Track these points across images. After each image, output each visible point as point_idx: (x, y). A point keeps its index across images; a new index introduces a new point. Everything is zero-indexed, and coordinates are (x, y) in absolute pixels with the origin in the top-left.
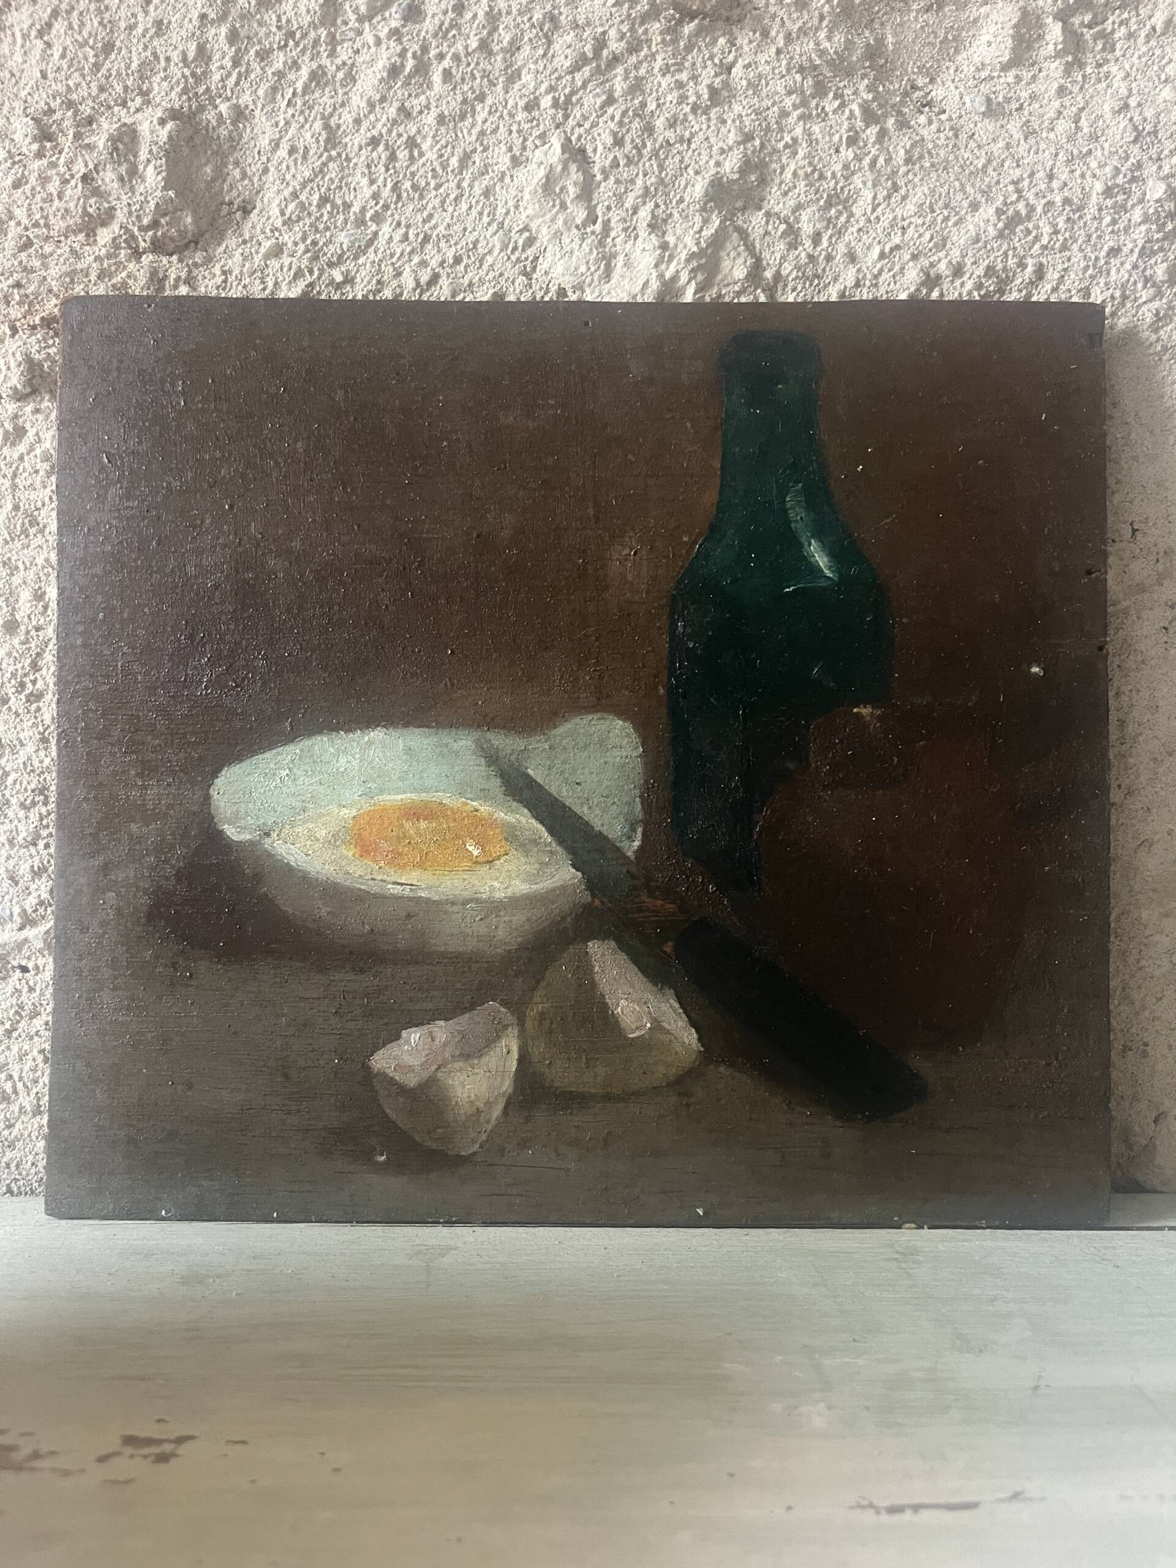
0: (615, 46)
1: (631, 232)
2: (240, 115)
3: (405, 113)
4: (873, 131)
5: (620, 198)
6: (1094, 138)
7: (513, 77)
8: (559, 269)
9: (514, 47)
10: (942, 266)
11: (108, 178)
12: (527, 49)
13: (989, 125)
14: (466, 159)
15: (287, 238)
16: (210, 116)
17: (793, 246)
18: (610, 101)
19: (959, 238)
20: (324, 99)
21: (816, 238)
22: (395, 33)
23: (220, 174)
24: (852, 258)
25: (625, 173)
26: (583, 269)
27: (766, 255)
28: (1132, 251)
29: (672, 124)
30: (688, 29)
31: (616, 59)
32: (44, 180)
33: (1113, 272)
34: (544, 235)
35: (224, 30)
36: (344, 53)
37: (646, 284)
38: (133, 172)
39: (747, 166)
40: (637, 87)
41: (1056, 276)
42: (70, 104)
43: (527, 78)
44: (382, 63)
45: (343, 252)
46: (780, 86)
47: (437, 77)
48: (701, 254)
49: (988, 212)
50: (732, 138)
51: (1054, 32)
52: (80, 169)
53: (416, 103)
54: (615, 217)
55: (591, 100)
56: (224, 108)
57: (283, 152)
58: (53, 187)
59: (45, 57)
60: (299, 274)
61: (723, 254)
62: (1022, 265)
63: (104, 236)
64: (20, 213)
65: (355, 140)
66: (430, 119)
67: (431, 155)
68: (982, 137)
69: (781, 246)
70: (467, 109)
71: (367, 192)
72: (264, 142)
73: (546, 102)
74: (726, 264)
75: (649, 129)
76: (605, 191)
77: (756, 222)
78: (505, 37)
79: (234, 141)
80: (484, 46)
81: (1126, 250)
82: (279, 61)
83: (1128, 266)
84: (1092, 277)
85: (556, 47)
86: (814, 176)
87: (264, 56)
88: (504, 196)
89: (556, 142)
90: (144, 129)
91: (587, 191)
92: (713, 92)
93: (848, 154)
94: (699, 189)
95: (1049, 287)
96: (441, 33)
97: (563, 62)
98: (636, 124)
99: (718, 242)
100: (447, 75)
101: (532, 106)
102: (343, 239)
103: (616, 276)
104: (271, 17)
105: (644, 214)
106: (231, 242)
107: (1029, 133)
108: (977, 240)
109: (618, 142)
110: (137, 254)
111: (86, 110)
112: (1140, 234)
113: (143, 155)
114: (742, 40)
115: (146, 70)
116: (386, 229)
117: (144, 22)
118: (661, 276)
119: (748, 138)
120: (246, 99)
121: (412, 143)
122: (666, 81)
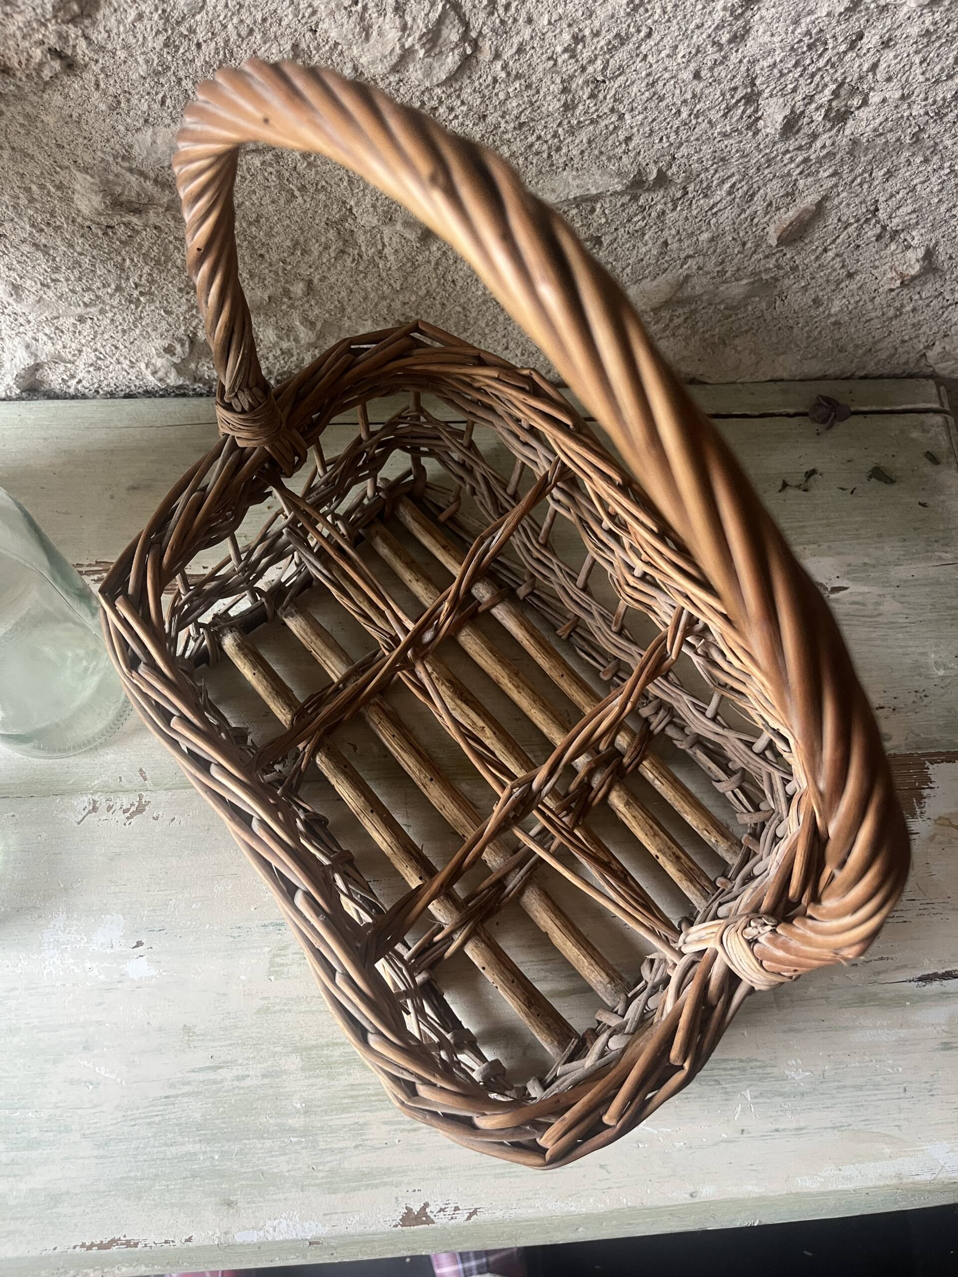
1: (382, 13)
10: (587, 32)
17: (491, 14)
24: (530, 21)
26: (350, 36)
27: (473, 20)
28: (710, 27)
33: (695, 37)
37: (393, 50)
41: (658, 38)
45: (185, 15)
48: (429, 31)
60: (158, 32)
61: (444, 28)
62: (639, 31)
69: (482, 15)
74: (445, 32)
81: (706, 26)
83: (704, 36)
84: (681, 40)
95: (652, 43)
99: (440, 21)
103: (372, 41)
108: (613, 16)
112: (718, 15)
118: (403, 46)
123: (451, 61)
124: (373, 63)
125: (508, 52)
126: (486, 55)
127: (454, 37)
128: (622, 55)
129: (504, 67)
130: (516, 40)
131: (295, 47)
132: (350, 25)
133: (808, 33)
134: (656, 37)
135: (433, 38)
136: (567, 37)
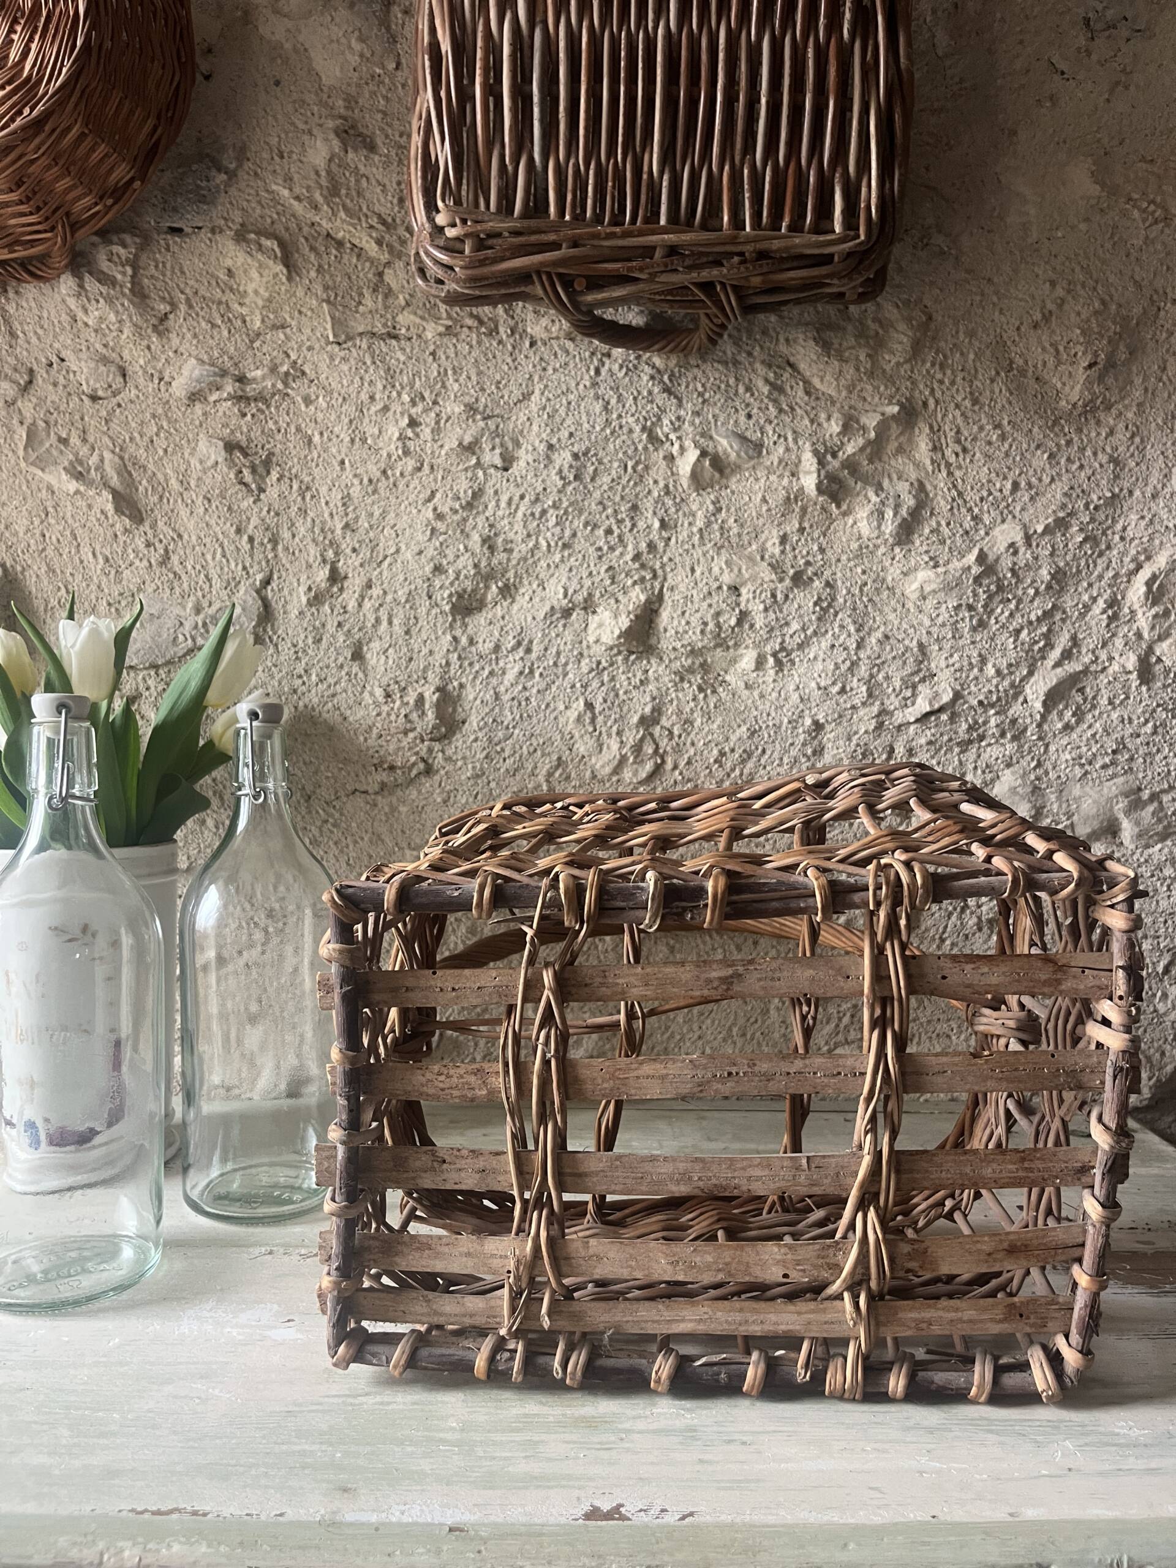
0: (604, 664)
1: (609, 736)
2: (461, 686)
3: (525, 688)
4: (702, 696)
5: (605, 723)
6: (786, 699)
7: (565, 675)
8: (582, 749)
9: (566, 664)
11: (414, 716)
12: (570, 666)
13: (747, 692)
14: (548, 705)
15: (480, 735)
16: (450, 687)
18: (603, 684)
19: (733, 738)
20: (494, 681)
21: (680, 736)
22: (522, 659)
23: (455, 710)
24: (693, 744)
25: (607, 712)
26: (591, 751)
29: (626, 693)
30: (633, 657)
31: (605, 669)
32: (389, 715)
34: (577, 735)
35: (456, 655)
36: (501, 663)
37: (615, 758)
38: (423, 713)
39: (653, 710)
40: (613, 679)
42: (397, 682)
43: (571, 675)
44: (516, 670)
46: (666, 679)
47: (537, 675)
48: (636, 746)
49: (744, 728)
50: (648, 699)
51: (771, 661)
52: (403, 711)
53: (529, 684)
54: (604, 729)
55: (595, 684)
56: (456, 684)
57: (478, 702)
58: (393, 717)
59: (386, 663)
61: (644, 745)
63: (411, 735)
64: (379, 725)
65: (506, 698)
66: (534, 691)
67: (534, 704)
68: (744, 698)
69: (666, 740)
70: (548, 687)
71: (510, 718)
72: (471, 697)
73: (578, 685)
74: (645, 748)
75: (617, 695)
76: (600, 719)
77: (657, 731)
78: (563, 660)
79: (459, 696)
80: (555, 664)
82: (477, 667)
85: (583, 664)
86: (680, 712)
87: (471, 664)
88: (562, 720)
89: (582, 702)
90: (427, 695)
91: (593, 720)
92: (641, 681)
93: (692, 704)
94: (635, 719)
96: (539, 658)
97: (585, 669)
98: (612, 694)
99: (642, 740)
100: (541, 675)
101: (573, 686)
102: (500, 734)
103: (603, 753)
104: (473, 649)
105: (615, 729)
106: (458, 736)
107: (762, 696)
109: (605, 701)
110: (423, 741)
111: (403, 684)
112: (802, 737)
113: (427, 706)
114: (653, 661)
115: (425, 670)
116: (517, 731)
117: (425, 651)
118: (621, 755)
119: (654, 699)
120: (464, 680)
121: (527, 699)
122: (623, 677)
123: (649, 766)
124: (603, 766)
125: (682, 764)
126: (669, 765)
127: (650, 751)
128: (750, 765)
129: (681, 774)
130: (686, 756)
131: (559, 758)
132: (591, 742)
133: (858, 745)
134: (768, 752)
135: (638, 749)
136: (715, 752)
